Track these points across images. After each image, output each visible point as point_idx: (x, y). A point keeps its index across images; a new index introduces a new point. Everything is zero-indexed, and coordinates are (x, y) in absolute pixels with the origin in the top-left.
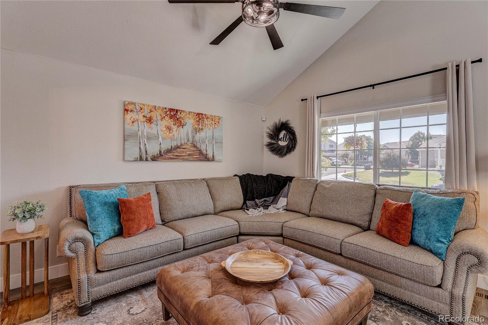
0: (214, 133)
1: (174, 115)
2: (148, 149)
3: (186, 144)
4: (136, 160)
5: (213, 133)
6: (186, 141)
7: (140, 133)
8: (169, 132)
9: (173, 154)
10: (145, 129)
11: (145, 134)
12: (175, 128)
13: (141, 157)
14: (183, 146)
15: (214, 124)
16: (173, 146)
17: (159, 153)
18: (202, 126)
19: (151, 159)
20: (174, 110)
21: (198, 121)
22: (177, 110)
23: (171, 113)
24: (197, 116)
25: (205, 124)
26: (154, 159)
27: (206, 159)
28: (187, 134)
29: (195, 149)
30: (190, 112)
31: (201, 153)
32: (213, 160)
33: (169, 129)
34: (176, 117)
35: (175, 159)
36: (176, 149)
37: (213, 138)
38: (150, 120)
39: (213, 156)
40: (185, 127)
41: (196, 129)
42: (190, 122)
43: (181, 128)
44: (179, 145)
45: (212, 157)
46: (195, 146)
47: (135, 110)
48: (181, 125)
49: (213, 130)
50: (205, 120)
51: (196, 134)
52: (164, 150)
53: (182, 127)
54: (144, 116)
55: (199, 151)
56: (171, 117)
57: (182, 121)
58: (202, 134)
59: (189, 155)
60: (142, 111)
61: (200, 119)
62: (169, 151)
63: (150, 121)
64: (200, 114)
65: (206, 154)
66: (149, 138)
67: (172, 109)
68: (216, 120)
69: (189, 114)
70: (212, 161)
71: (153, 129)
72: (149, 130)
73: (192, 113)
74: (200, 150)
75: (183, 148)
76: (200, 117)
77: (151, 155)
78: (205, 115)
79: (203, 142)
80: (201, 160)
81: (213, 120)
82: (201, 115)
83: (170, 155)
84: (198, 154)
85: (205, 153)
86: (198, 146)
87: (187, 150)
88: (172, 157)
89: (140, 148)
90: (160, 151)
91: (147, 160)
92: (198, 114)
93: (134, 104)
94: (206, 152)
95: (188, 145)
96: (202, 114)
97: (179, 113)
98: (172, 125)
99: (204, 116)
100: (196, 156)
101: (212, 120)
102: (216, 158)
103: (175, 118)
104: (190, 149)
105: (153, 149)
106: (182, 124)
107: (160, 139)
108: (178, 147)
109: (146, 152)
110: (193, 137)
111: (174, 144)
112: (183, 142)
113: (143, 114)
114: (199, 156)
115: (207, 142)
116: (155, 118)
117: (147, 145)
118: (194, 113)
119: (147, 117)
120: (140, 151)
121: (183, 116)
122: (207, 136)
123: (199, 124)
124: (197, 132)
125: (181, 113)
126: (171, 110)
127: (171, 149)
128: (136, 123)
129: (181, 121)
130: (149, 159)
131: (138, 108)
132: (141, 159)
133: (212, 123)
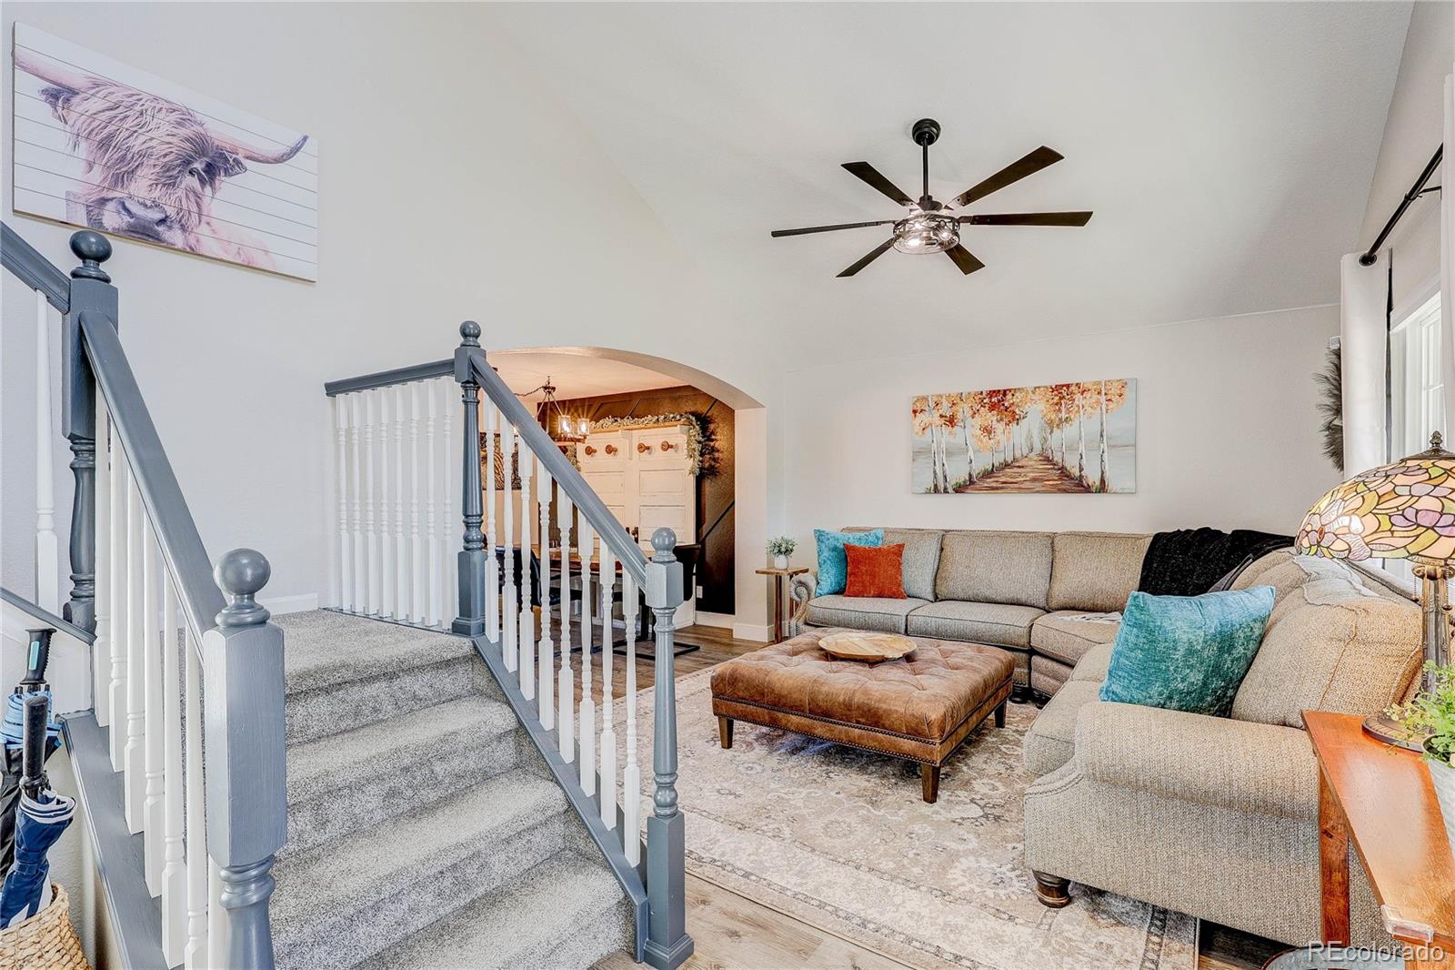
0: (1104, 424)
1: (999, 401)
2: (947, 473)
3: (1026, 457)
4: (928, 492)
5: (1102, 424)
6: (1026, 451)
7: (935, 445)
8: (987, 437)
9: (996, 479)
10: (944, 437)
11: (943, 446)
12: (1000, 427)
13: (936, 486)
14: (1017, 461)
15: (1105, 403)
16: (996, 464)
17: (967, 478)
18: (1068, 411)
19: (954, 489)
20: (999, 391)
21: (1057, 404)
22: (1005, 391)
23: (993, 400)
24: (1056, 392)
25: (1078, 406)
26: (959, 489)
27: (1081, 486)
28: (1030, 437)
29: (1050, 467)
30: (1035, 388)
31: (1064, 473)
32: (1102, 488)
33: (988, 431)
34: (1003, 405)
35: (1002, 488)
36: (1003, 469)
37: (1102, 436)
38: (951, 421)
39: (1103, 481)
40: (1022, 422)
41: (1050, 423)
42: (1036, 411)
43: (1015, 425)
44: (1009, 460)
45: (1098, 483)
46: (1048, 460)
47: (927, 409)
48: (1014, 418)
49: (1102, 418)
50: (1078, 397)
51: (1052, 432)
52: (977, 472)
53: (1017, 424)
54: (941, 416)
55: (1059, 469)
56: (992, 407)
57: (1017, 411)
58: (1069, 432)
59: (1034, 480)
60: (938, 407)
61: (1061, 398)
62: (988, 474)
63: (951, 423)
64: (1063, 386)
65: (1081, 476)
66: (949, 454)
67: (994, 391)
68: (1113, 392)
69: (1034, 393)
70: (1099, 492)
71: (958, 436)
72: (952, 440)
73: (1042, 389)
74: (1062, 469)
75: (1019, 467)
76: (1062, 393)
77: (953, 482)
78: (1077, 384)
79: (1071, 448)
80: (1065, 491)
81: (1103, 393)
82: (1065, 388)
83: (990, 482)
84: (1056, 478)
85: (1077, 474)
86: (1055, 459)
87: (1028, 470)
88: (994, 485)
89: (935, 472)
90: (970, 475)
91: (946, 491)
92: (1058, 388)
93: (925, 399)
94: (1080, 471)
95: (1031, 459)
96: (1068, 386)
97: (1009, 396)
98: (995, 422)
99: (1073, 388)
100: (1051, 483)
101: (1099, 393)
102: (1111, 484)
103: (1002, 407)
104: (1034, 466)
105: (958, 473)
106: (1017, 417)
107: (971, 453)
108: (1007, 465)
109: (945, 477)
110: (1046, 440)
111: (998, 460)
112: (1018, 455)
113: (941, 412)
114: (1059, 482)
115: (1082, 448)
116: (960, 416)
117: (946, 466)
118: (1046, 387)
119: (946, 417)
120: (935, 477)
121: (1018, 401)
122: (1083, 434)
123: (1060, 410)
124: (1055, 429)
125: (1013, 395)
126: (992, 393)
127: (992, 470)
128: (928, 431)
129: (1014, 412)
130: (950, 490)
131: (932, 404)
132: (936, 490)
133: (1098, 402)
